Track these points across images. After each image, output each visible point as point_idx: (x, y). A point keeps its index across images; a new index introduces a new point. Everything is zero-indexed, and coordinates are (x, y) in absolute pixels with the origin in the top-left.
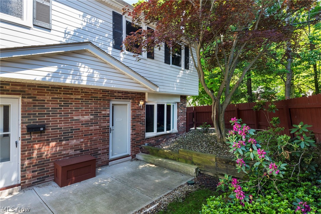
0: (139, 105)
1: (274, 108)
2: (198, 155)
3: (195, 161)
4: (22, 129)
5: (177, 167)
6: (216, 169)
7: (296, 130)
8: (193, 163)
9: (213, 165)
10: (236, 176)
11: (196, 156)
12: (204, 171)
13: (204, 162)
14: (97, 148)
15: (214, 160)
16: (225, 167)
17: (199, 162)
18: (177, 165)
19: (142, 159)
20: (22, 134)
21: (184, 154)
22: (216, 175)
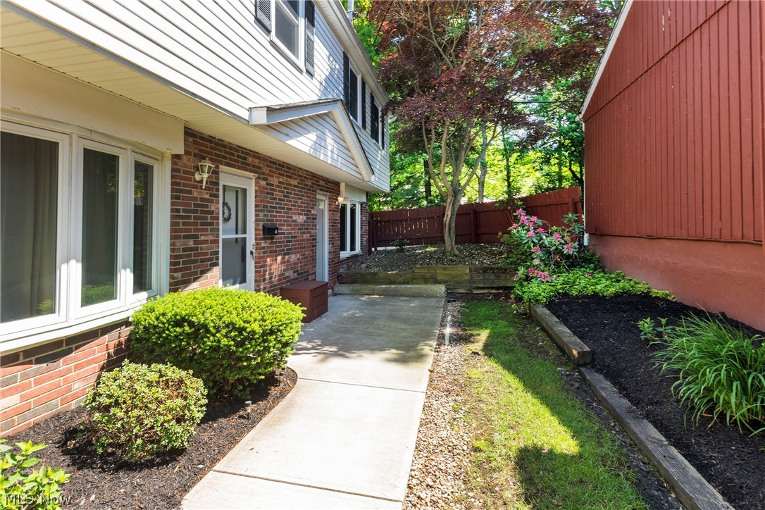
0: (337, 203)
1: (520, 205)
2: (444, 269)
3: (439, 277)
4: (256, 229)
5: (417, 290)
6: (470, 282)
7: (568, 219)
8: (437, 282)
9: (467, 277)
10: (495, 286)
11: (442, 271)
12: (454, 289)
13: (453, 277)
14: (308, 272)
15: (468, 271)
16: (481, 277)
17: (446, 278)
18: (416, 288)
19: (347, 292)
20: (256, 239)
21: (423, 271)
22: (469, 290)
